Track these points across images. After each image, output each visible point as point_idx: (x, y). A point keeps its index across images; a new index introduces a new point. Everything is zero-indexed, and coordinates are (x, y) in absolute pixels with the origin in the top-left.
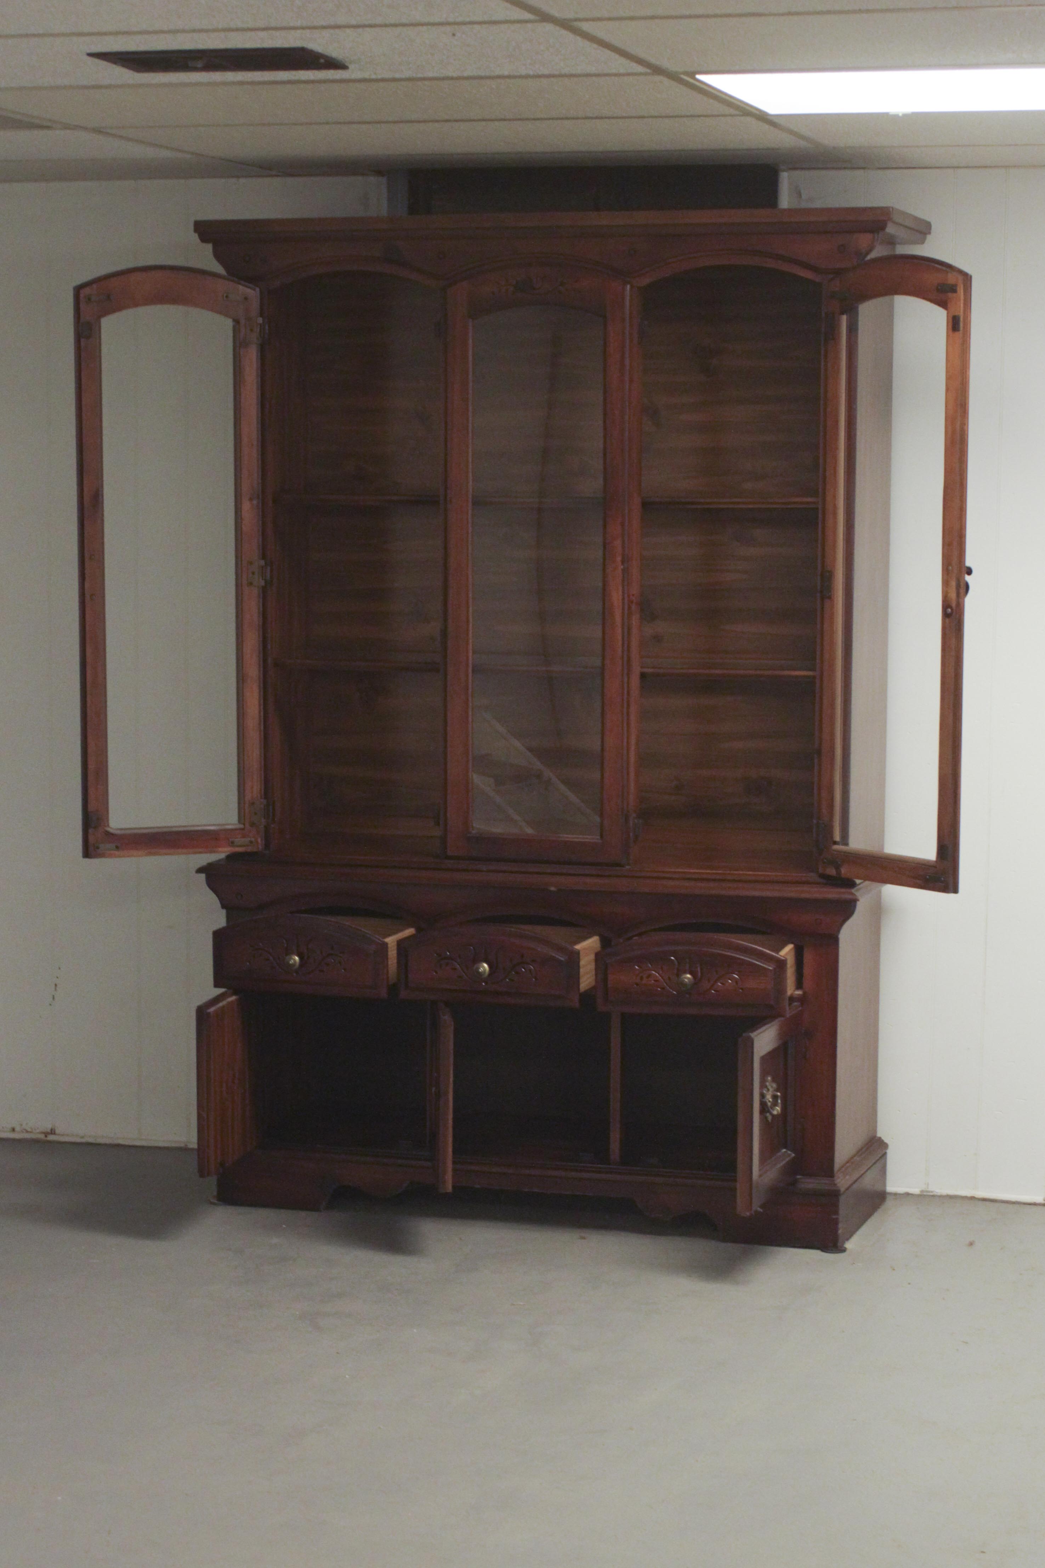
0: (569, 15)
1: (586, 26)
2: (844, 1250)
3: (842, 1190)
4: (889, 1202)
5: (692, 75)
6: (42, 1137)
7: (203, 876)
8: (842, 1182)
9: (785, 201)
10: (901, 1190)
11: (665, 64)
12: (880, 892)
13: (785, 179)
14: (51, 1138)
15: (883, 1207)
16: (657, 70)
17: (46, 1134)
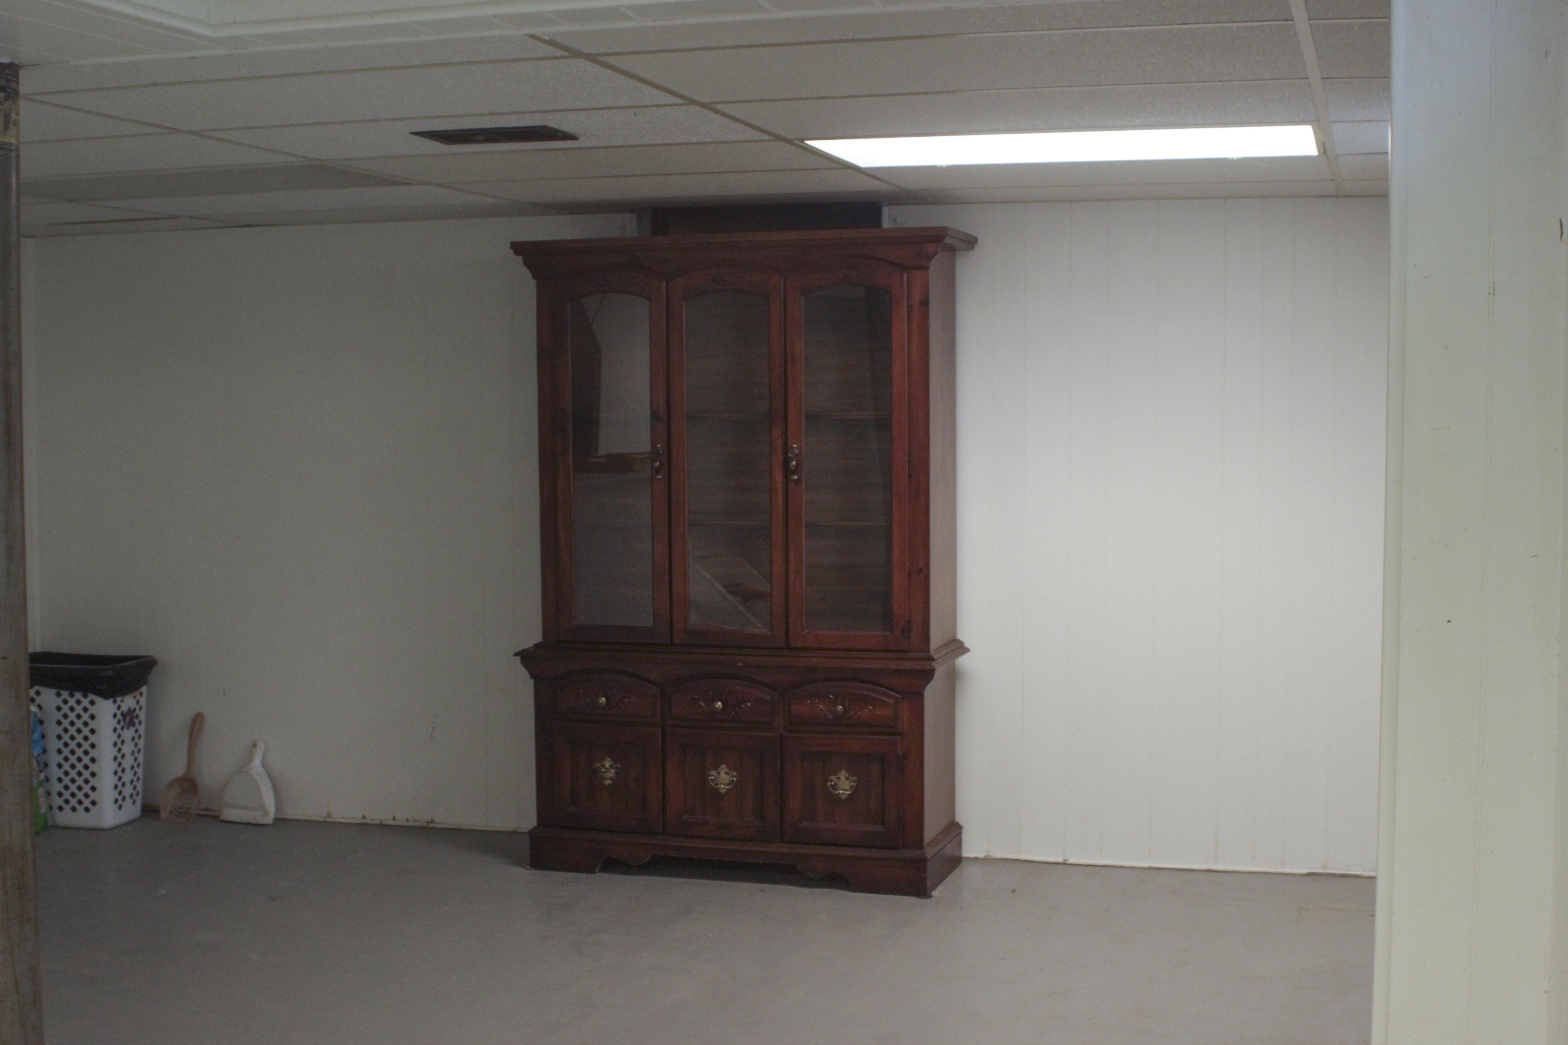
0: (708, 100)
1: (720, 107)
2: (930, 897)
3: (929, 858)
4: (964, 864)
5: (802, 140)
6: (426, 824)
7: (518, 658)
8: (929, 852)
9: (886, 224)
10: (972, 855)
11: (783, 133)
12: (954, 664)
13: (886, 211)
14: (431, 825)
15: (960, 867)
16: (778, 138)
17: (428, 823)
